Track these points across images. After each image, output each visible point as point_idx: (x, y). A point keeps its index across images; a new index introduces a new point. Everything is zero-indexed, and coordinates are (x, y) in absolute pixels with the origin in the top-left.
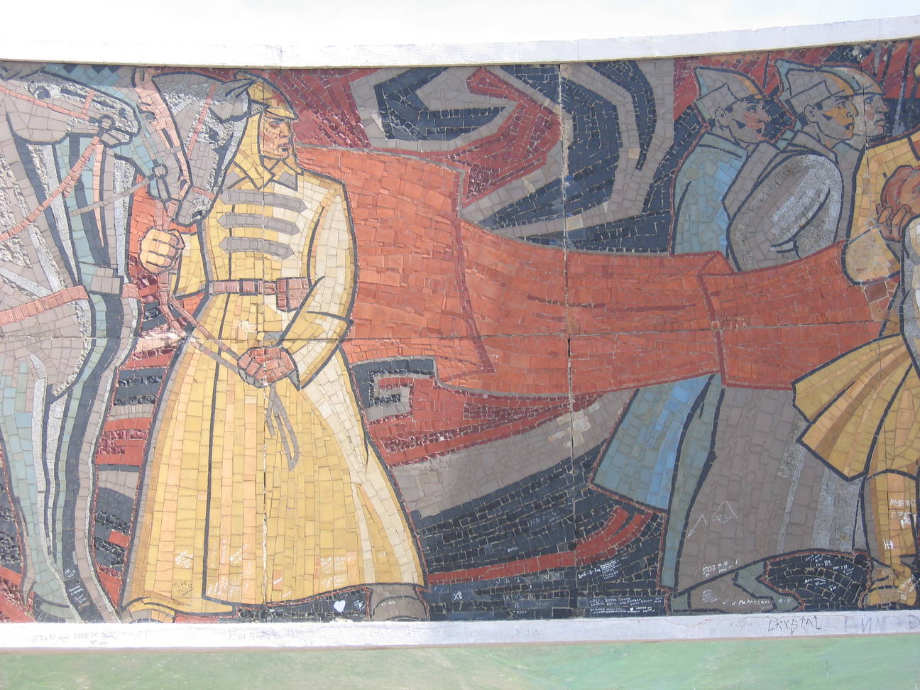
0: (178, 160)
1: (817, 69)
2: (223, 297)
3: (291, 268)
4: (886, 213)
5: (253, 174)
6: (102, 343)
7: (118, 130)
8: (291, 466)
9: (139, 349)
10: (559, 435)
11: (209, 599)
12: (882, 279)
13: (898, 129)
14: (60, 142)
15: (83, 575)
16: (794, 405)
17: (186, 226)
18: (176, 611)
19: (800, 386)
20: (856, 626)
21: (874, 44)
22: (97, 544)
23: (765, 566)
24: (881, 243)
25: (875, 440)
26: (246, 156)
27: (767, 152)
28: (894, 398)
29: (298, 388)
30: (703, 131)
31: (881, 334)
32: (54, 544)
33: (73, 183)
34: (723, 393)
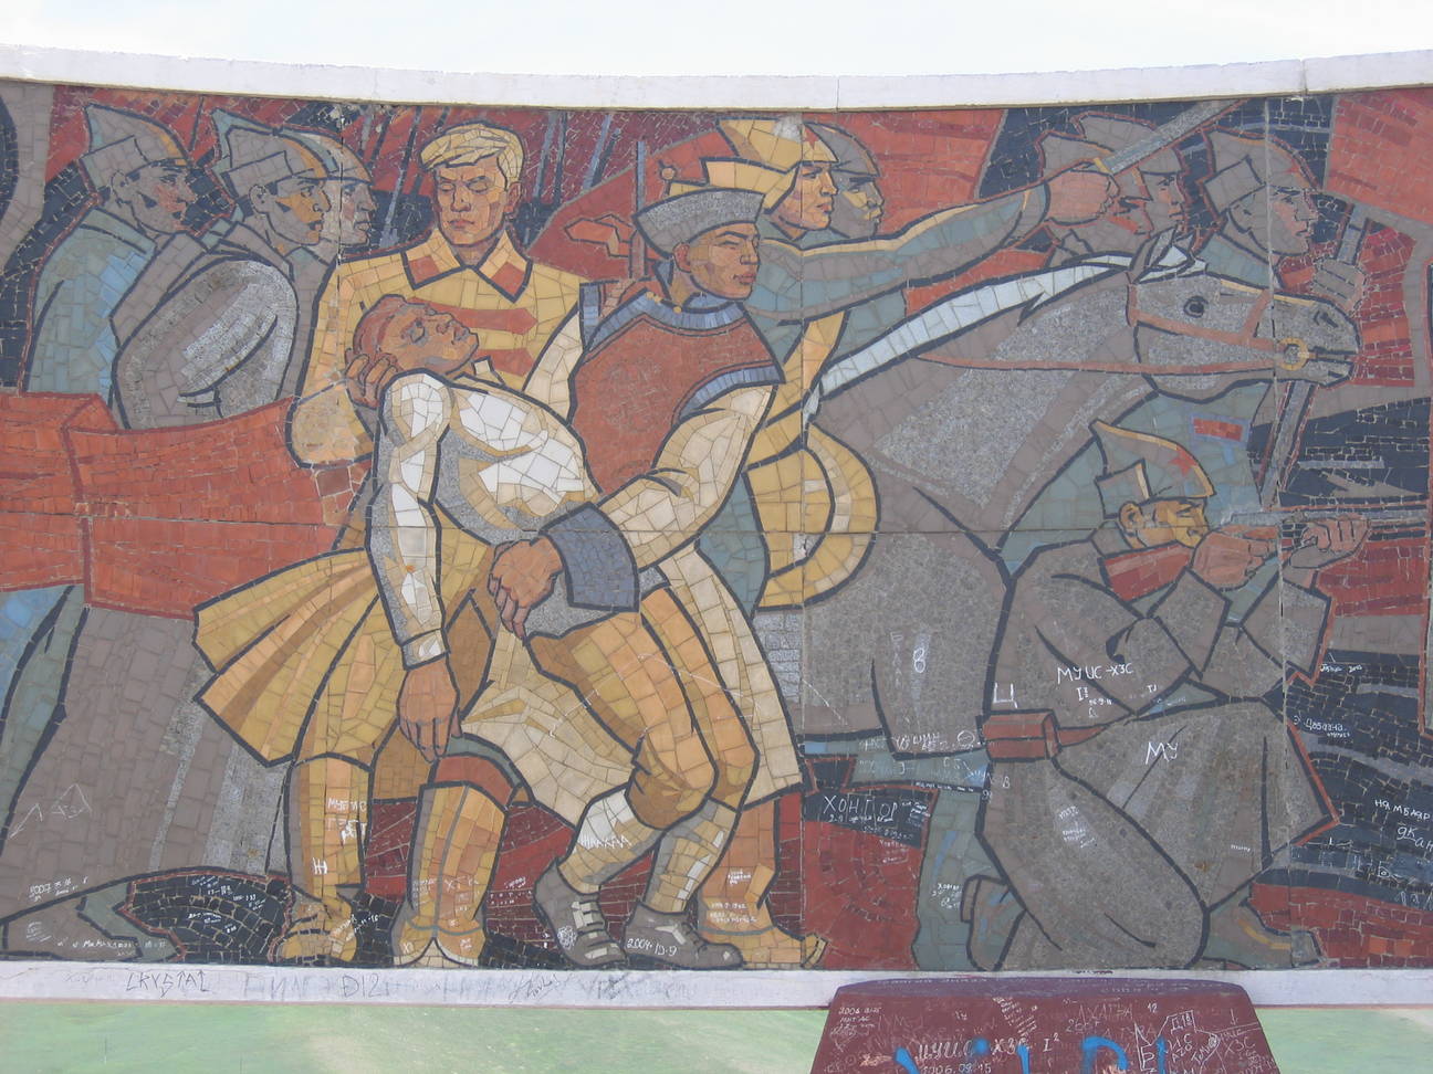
1: (276, 132)
4: (359, 364)
12: (344, 462)
13: (389, 239)
16: (194, 644)
19: (204, 615)
20: (262, 990)
21: (365, 105)
23: (129, 890)
24: (347, 408)
25: (312, 708)
27: (185, 249)
28: (346, 644)
30: (89, 204)
31: (335, 546)
34: (84, 616)
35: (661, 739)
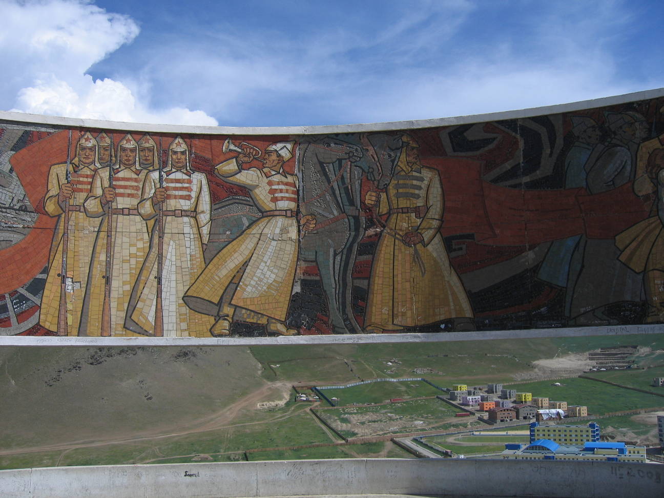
0: (377, 166)
1: (620, 113)
2: (396, 215)
3: (420, 203)
5: (404, 169)
6: (353, 233)
7: (356, 156)
8: (423, 276)
9: (366, 235)
10: (523, 260)
11: (395, 325)
12: (649, 194)
14: (336, 162)
15: (349, 317)
16: (615, 246)
17: (381, 189)
18: (383, 330)
19: (617, 238)
20: (642, 331)
21: (643, 101)
22: (355, 306)
23: (605, 308)
24: (648, 180)
25: (648, 258)
26: (402, 162)
27: (601, 147)
28: (655, 240)
29: (424, 247)
32: (339, 306)
33: (340, 177)
34: (586, 241)
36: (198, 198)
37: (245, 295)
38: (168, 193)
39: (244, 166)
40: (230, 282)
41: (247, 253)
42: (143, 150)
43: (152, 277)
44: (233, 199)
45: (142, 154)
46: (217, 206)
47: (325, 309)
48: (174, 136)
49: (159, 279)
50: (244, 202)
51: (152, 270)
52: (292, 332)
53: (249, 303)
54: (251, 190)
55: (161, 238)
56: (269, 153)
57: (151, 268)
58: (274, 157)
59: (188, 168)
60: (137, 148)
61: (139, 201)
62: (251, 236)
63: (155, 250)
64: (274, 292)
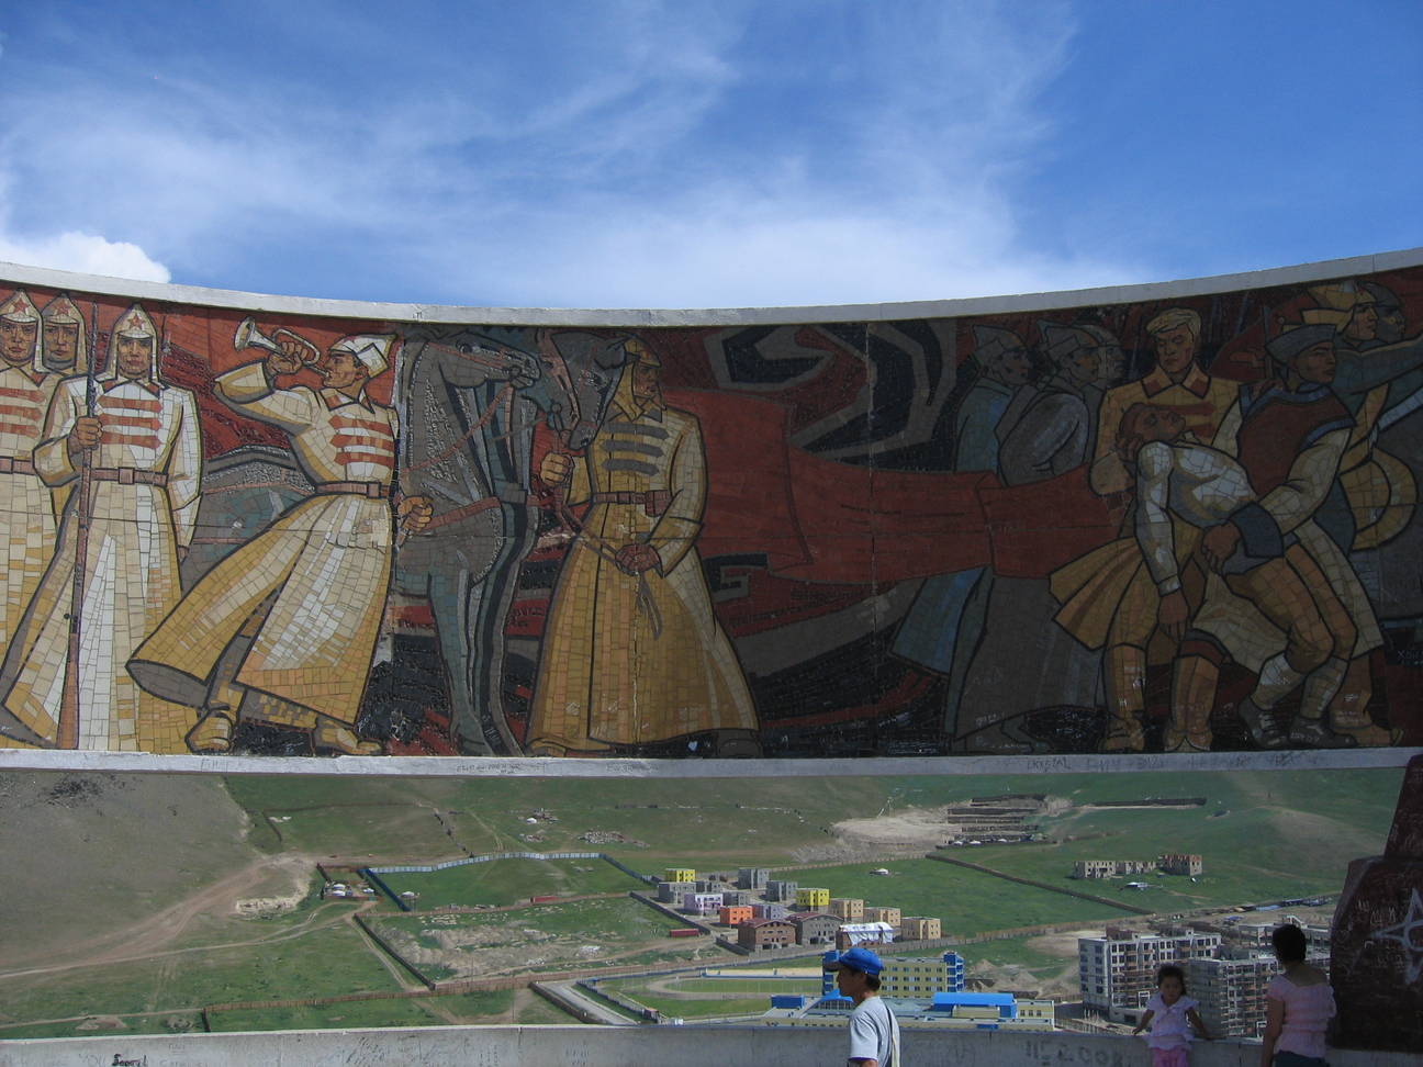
0: (570, 399)
1: (1070, 327)
2: (604, 506)
3: (656, 483)
5: (627, 409)
6: (511, 541)
7: (525, 376)
8: (656, 638)
9: (539, 546)
10: (865, 614)
11: (592, 739)
12: (1119, 493)
14: (482, 384)
15: (496, 719)
16: (1050, 593)
17: (576, 450)
18: (567, 749)
19: (1054, 577)
20: (1096, 766)
21: (1115, 306)
22: (507, 696)
23: (1026, 718)
24: (1119, 464)
25: (1113, 619)
26: (623, 396)
27: (1029, 391)
28: (1128, 586)
29: (661, 577)
31: (1118, 535)
32: (474, 696)
33: (490, 418)
34: (993, 581)
35: (1302, 625)
36: (173, 444)
37: (269, 663)
38: (106, 428)
39: (281, 380)
40: (238, 634)
41: (277, 571)
42: (54, 328)
43: (58, 615)
44: (253, 451)
45: (49, 337)
46: (216, 466)
47: (442, 699)
48: (128, 303)
49: (74, 621)
50: (277, 460)
51: (58, 599)
52: (370, 747)
53: (276, 681)
54: (293, 435)
55: (83, 527)
56: (338, 356)
57: (57, 594)
58: (347, 366)
59: (155, 377)
60: (40, 325)
61: (37, 443)
62: (287, 534)
63: (68, 554)
64: (333, 660)
